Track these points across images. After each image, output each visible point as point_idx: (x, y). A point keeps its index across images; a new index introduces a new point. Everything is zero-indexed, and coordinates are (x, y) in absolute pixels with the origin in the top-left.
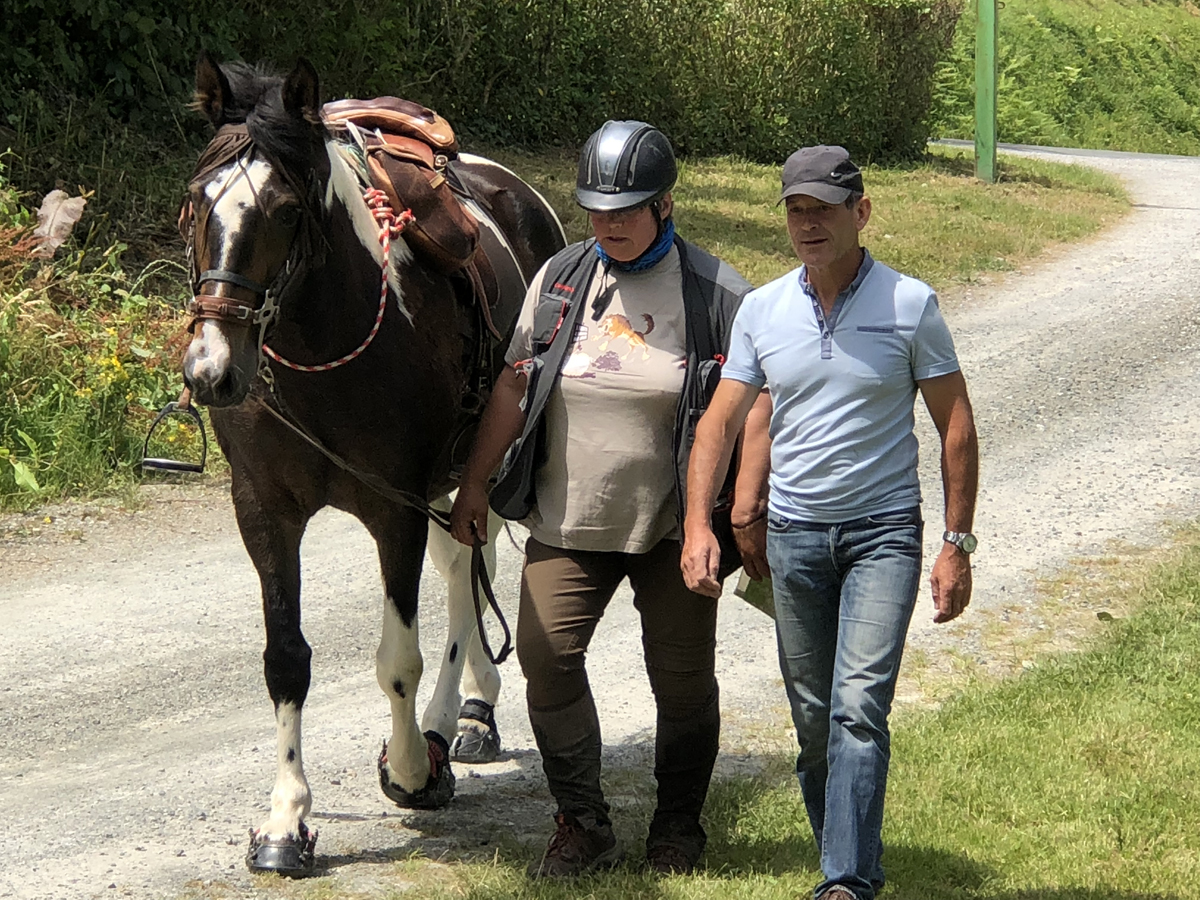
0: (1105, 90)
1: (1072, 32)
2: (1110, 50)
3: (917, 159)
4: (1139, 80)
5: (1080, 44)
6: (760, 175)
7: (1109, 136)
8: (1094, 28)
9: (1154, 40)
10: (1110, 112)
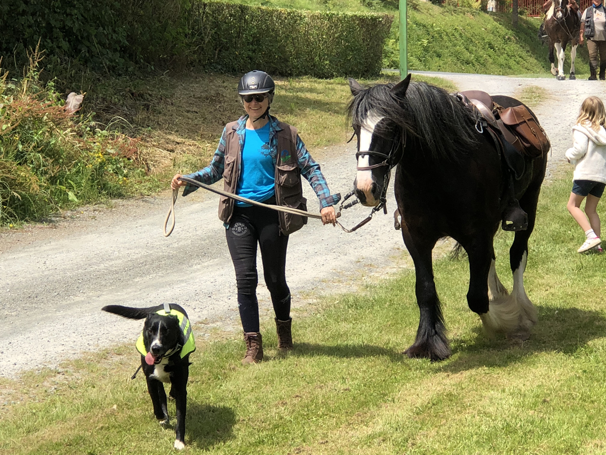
0: (437, 49)
1: (424, 26)
2: (439, 33)
3: (379, 75)
4: (451, 44)
5: (428, 31)
6: (320, 83)
7: (440, 66)
8: (432, 24)
9: (456, 29)
10: (440, 57)
